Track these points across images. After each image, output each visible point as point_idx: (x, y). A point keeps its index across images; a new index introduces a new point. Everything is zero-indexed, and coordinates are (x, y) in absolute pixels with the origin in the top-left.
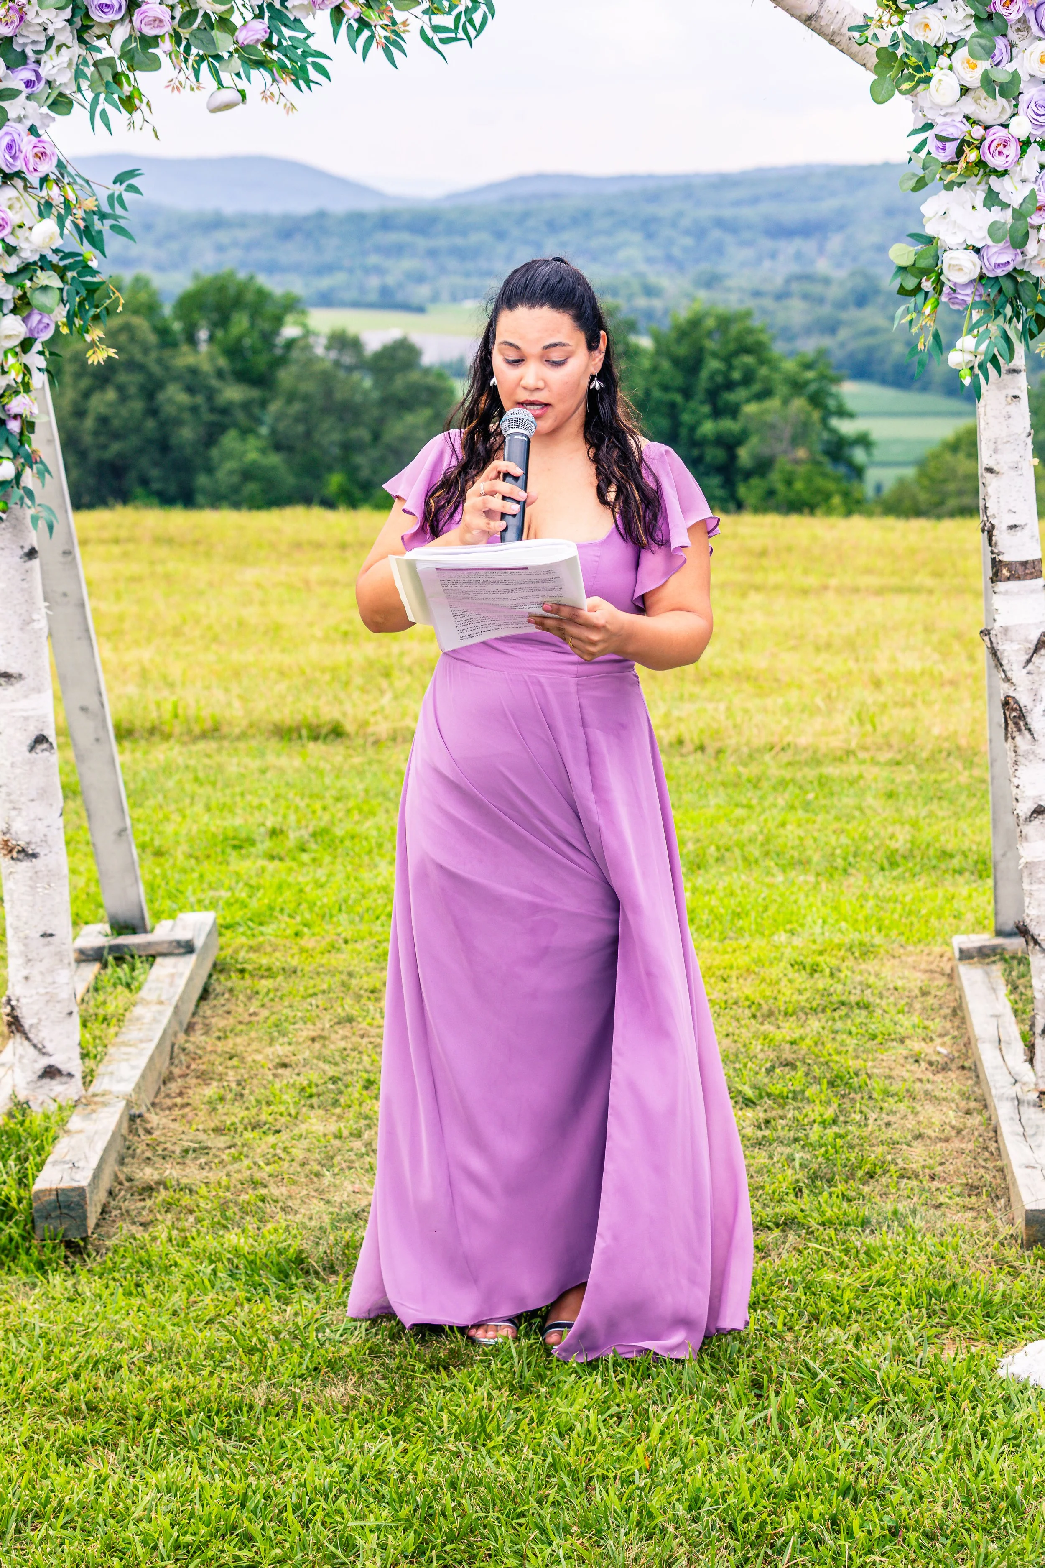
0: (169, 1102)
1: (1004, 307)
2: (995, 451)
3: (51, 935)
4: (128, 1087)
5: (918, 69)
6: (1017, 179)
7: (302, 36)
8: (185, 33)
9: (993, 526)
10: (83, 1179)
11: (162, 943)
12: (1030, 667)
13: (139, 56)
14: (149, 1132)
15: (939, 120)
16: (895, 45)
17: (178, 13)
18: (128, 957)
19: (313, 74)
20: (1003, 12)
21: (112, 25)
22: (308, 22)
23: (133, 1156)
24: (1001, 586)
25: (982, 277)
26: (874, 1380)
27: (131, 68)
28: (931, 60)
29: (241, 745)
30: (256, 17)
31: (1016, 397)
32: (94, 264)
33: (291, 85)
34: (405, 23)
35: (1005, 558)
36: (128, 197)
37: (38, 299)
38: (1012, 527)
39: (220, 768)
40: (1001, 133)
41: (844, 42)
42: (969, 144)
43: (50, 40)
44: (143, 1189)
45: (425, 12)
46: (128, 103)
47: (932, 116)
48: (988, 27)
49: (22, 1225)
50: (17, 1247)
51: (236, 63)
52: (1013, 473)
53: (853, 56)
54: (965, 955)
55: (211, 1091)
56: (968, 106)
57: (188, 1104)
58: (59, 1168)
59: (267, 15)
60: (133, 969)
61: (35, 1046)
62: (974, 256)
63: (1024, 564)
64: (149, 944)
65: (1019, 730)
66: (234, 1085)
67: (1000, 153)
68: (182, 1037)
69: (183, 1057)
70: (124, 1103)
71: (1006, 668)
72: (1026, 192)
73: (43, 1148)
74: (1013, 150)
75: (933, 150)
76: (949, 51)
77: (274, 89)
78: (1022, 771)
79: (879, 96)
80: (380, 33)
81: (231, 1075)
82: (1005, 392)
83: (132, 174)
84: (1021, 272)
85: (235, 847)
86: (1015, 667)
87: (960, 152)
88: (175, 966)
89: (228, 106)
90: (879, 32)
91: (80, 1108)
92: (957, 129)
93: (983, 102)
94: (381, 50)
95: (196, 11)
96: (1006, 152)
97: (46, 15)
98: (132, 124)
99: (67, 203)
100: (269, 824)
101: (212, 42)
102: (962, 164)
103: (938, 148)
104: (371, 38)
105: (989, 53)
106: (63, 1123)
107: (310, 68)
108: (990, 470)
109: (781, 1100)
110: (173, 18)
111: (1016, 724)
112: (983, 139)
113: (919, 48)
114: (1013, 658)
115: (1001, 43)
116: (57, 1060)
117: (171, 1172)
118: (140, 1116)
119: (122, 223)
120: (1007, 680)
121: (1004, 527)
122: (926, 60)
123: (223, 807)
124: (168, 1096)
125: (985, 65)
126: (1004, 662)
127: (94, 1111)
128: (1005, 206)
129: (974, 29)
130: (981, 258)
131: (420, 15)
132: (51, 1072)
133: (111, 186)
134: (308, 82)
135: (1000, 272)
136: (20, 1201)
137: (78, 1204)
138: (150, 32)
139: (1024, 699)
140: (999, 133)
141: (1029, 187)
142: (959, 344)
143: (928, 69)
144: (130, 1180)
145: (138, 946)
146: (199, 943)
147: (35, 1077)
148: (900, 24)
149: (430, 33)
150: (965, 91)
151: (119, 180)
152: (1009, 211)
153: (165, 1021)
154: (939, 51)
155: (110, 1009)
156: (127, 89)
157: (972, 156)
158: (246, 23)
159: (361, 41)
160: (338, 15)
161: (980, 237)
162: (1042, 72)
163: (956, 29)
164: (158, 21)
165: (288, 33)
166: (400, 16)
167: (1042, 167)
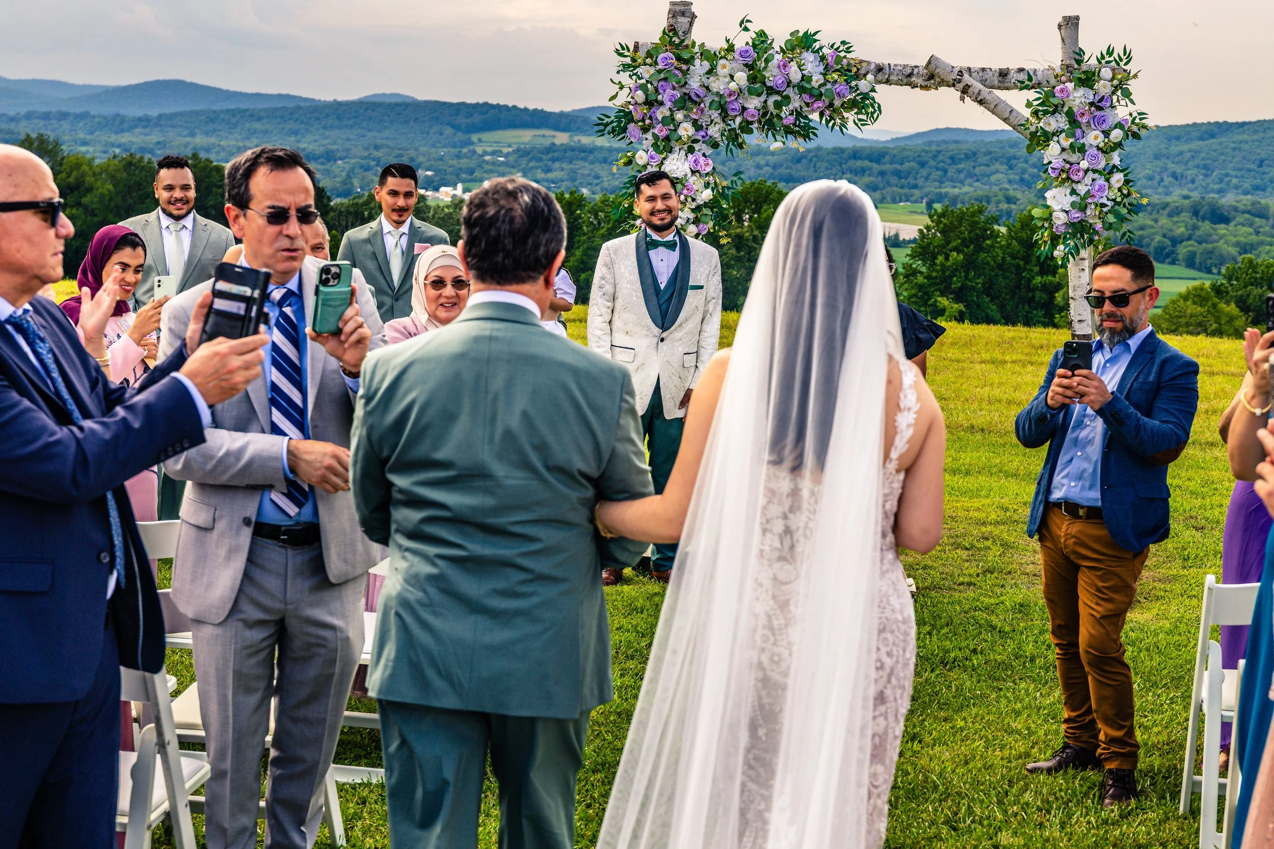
1: (1076, 234)
2: (1074, 290)
6: (1083, 184)
7: (808, 122)
8: (763, 120)
9: (1072, 320)
13: (745, 128)
15: (1053, 161)
16: (1037, 132)
17: (761, 113)
20: (1080, 119)
21: (736, 116)
22: (810, 117)
25: (1068, 222)
27: (742, 132)
28: (1050, 138)
30: (790, 114)
31: (1083, 269)
32: (725, 206)
33: (803, 140)
34: (848, 117)
35: (1077, 333)
36: (739, 182)
37: (703, 218)
38: (1080, 321)
40: (1077, 167)
41: (1019, 128)
42: (1064, 171)
43: (712, 121)
45: (856, 113)
46: (740, 146)
47: (1051, 159)
48: (1074, 125)
51: (782, 132)
53: (1022, 134)
56: (1065, 156)
59: (794, 114)
62: (1065, 214)
63: (1084, 335)
67: (1076, 174)
74: (1081, 174)
76: (1057, 134)
77: (796, 141)
79: (1030, 150)
80: (838, 121)
82: (1078, 267)
83: (741, 172)
84: (1084, 221)
87: (1060, 174)
89: (778, 148)
90: (1032, 126)
92: (1060, 165)
93: (1070, 154)
94: (838, 127)
95: (768, 112)
96: (1079, 174)
97: (711, 112)
98: (741, 154)
99: (715, 183)
101: (774, 123)
102: (1061, 178)
103: (1052, 172)
104: (834, 124)
105: (1074, 135)
107: (810, 134)
108: (1072, 298)
109: (979, 549)
110: (759, 114)
112: (1070, 169)
113: (1045, 133)
115: (1078, 132)
121: (1076, 320)
122: (1048, 138)
125: (1071, 140)
128: (1078, 195)
129: (1068, 126)
130: (1068, 215)
131: (854, 114)
134: (810, 139)
135: (1075, 221)
138: (750, 119)
140: (1075, 167)
141: (1088, 187)
142: (1058, 248)
143: (1049, 141)
148: (1039, 123)
149: (857, 121)
150: (1063, 150)
151: (735, 175)
152: (1079, 197)
154: (1054, 134)
156: (740, 140)
157: (1064, 176)
158: (786, 117)
159: (830, 124)
160: (822, 114)
161: (1067, 207)
162: (1095, 143)
163: (1062, 125)
164: (753, 116)
165: (802, 120)
166: (846, 115)
167: (1093, 180)
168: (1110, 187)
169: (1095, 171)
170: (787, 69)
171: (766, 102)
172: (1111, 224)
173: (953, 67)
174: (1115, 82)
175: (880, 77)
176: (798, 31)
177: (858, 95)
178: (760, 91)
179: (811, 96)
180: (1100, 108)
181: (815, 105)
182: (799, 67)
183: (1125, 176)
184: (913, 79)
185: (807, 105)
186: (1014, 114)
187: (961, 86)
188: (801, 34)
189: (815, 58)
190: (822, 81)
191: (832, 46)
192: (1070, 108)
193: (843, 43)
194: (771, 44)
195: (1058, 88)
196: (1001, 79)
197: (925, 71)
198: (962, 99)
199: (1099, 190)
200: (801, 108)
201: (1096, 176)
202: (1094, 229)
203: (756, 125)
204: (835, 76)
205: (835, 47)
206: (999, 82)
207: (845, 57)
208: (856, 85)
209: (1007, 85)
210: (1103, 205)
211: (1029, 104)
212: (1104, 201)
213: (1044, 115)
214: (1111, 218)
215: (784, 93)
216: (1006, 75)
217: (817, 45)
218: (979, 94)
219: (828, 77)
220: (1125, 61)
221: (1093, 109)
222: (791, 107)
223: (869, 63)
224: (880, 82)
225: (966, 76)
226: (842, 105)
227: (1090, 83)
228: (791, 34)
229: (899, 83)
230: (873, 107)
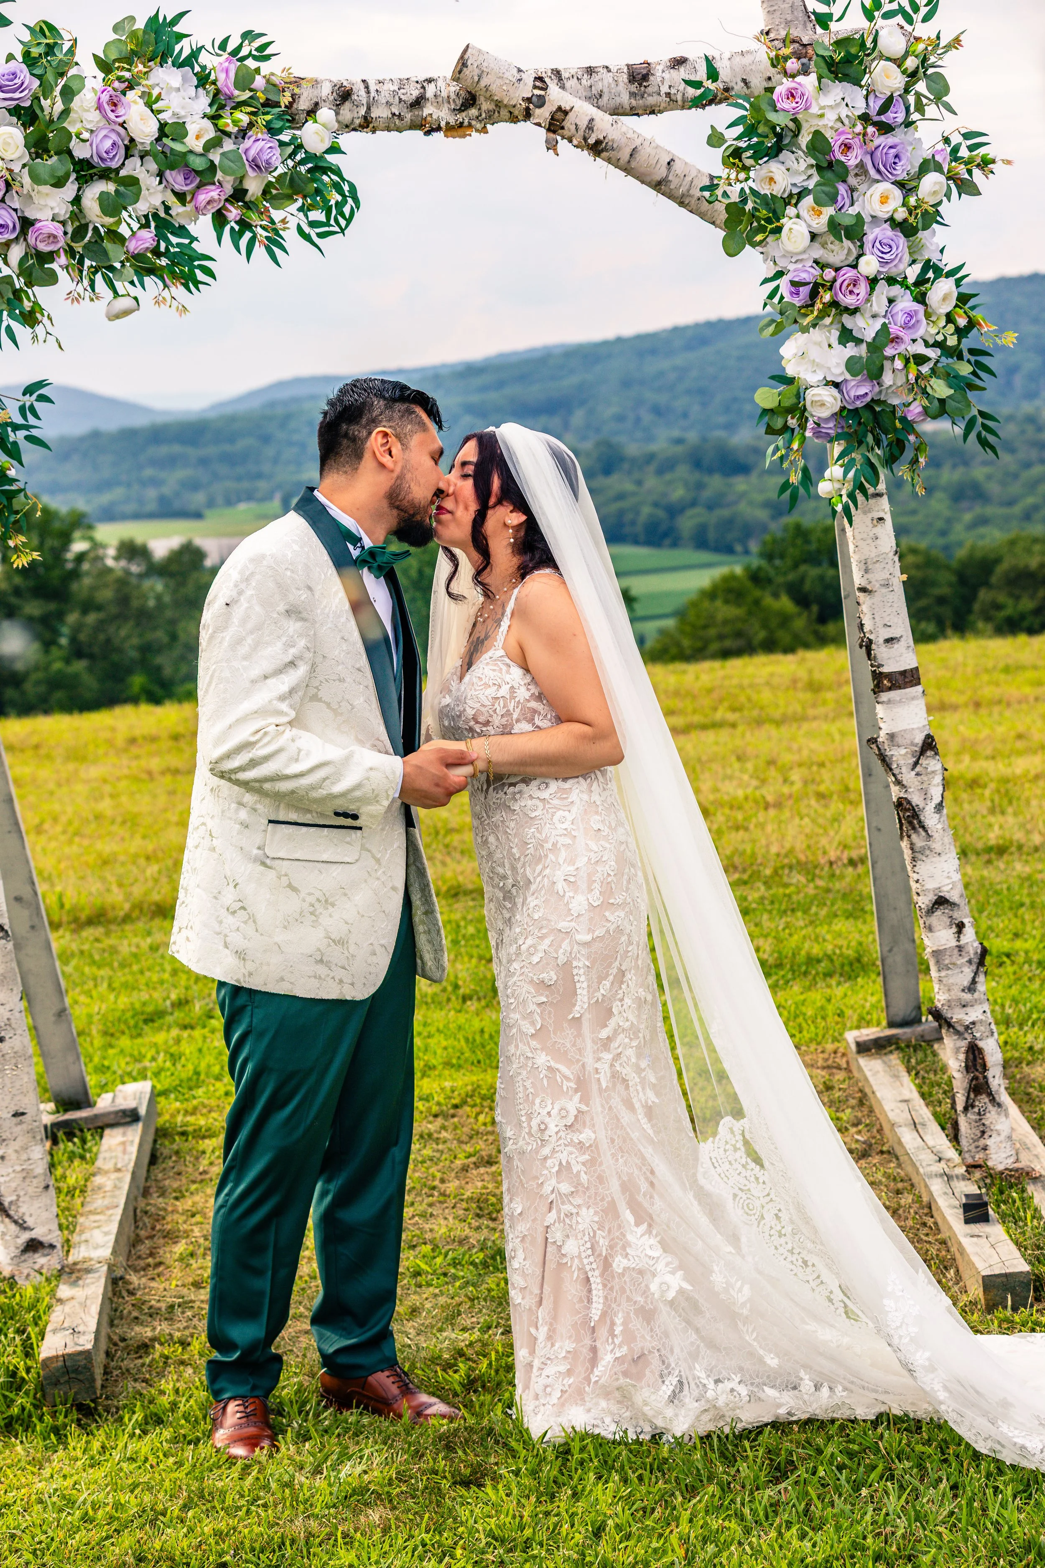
0: (142, 1263)
1: (865, 436)
2: (867, 571)
3: (23, 1114)
4: (106, 1252)
5: (769, 221)
6: (868, 315)
7: (186, 241)
8: (78, 247)
9: (870, 641)
10: (86, 1342)
11: (109, 1114)
12: (918, 769)
13: (37, 272)
14: (131, 1293)
15: (791, 267)
16: (744, 201)
17: (70, 230)
18: (78, 1133)
19: (200, 276)
20: (843, 159)
21: (8, 244)
22: (192, 228)
23: (121, 1318)
24: (884, 696)
25: (843, 408)
26: (878, 1450)
27: (29, 284)
28: (779, 211)
29: (127, 927)
30: (142, 227)
31: (881, 519)
32: (12, 473)
33: (182, 288)
34: (284, 221)
35: (885, 670)
36: (39, 406)
38: (889, 641)
39: (114, 950)
40: (851, 273)
41: (693, 201)
42: (823, 286)
44: (139, 1347)
45: (300, 209)
46: (30, 318)
47: (782, 264)
48: (829, 175)
49: (32, 1393)
50: (30, 1416)
51: (129, 271)
52: (884, 590)
53: (702, 216)
54: (863, 1048)
55: (180, 1248)
56: (818, 253)
57: (160, 1263)
58: (59, 1335)
59: (153, 224)
60: (84, 1141)
61: (16, 1222)
62: (834, 391)
63: (903, 673)
64: (96, 1117)
65: (914, 828)
66: (201, 1241)
67: (851, 292)
68: (142, 1204)
69: (146, 1220)
70: (105, 1268)
71: (896, 771)
72: (878, 326)
73: (40, 1317)
74: (862, 288)
75: (786, 295)
76: (794, 201)
77: (166, 293)
78: (921, 867)
79: (732, 249)
80: (262, 232)
81: (197, 1232)
82: (870, 516)
83: (41, 384)
84: (878, 402)
85: (146, 1021)
86: (904, 770)
87: (814, 294)
88: (124, 1134)
89: (126, 313)
90: (728, 189)
91: (65, 1277)
92: (810, 274)
93: (830, 246)
94: (263, 248)
95: (86, 226)
96: (856, 291)
98: (35, 338)
100: (174, 996)
101: (105, 253)
102: (819, 305)
103: (792, 293)
104: (253, 238)
105: (833, 199)
106: (52, 1293)
107: (197, 271)
108: (863, 590)
110: (65, 233)
111: (910, 823)
112: (834, 280)
113: (767, 201)
114: (901, 762)
116: (39, 1233)
117: (162, 1328)
118: (122, 1278)
119: (34, 432)
120: (898, 782)
121: (881, 640)
122: (774, 212)
123: (125, 985)
124: (139, 1257)
125: (829, 211)
126: (894, 766)
127: (79, 1278)
128: (858, 341)
129: (816, 178)
130: (841, 392)
131: (295, 212)
132: (33, 1246)
133: (21, 397)
134: (197, 284)
135: (859, 404)
136: (28, 1370)
137: (85, 1367)
138: (44, 247)
139: (916, 799)
140: (849, 274)
141: (881, 321)
142: (827, 474)
143: (778, 220)
144: (123, 1340)
145: (86, 1119)
146: (142, 1111)
147: (18, 1252)
148: (747, 179)
149: (307, 229)
150: (813, 236)
151: (29, 390)
152: (864, 346)
153: (126, 1187)
154: (786, 202)
155: (71, 1181)
156: (27, 305)
157: (827, 297)
158: (134, 234)
159: (243, 242)
160: (220, 219)
161: (839, 372)
162: (884, 212)
163: (799, 180)
164: (52, 237)
165: (174, 240)
166: (277, 215)
167: (891, 301)
168: (928, 315)
169: (891, 281)
170: (121, 111)
171: (77, 201)
172: (942, 401)
173: (520, 70)
174: (911, 63)
175: (347, 112)
176: (132, 19)
177: (302, 162)
178: (60, 173)
179: (190, 173)
180: (885, 129)
181: (203, 198)
182: (149, 105)
183: (958, 283)
184: (428, 110)
185: (181, 197)
186: (677, 167)
187: (543, 114)
188: (140, 24)
189: (185, 79)
190: (211, 133)
191: (223, 46)
192: (817, 134)
193: (248, 35)
194: (71, 51)
195: (780, 90)
196: (633, 88)
197: (454, 88)
198: (552, 146)
199: (906, 326)
200: (167, 209)
201: (896, 290)
202: (903, 419)
203: (63, 260)
204: (243, 118)
205: (231, 47)
206: (632, 95)
207: (258, 71)
208: (294, 138)
209: (651, 100)
210: (920, 360)
211: (715, 139)
212: (920, 349)
213: (756, 157)
214: (941, 389)
215: (123, 173)
216: (645, 77)
217: (184, 48)
218: (590, 128)
219: (226, 122)
220: (924, 11)
221: (871, 129)
222: (142, 208)
223: (316, 83)
224: (348, 127)
225: (553, 88)
226: (265, 192)
227: (852, 70)
228: (116, 28)
229: (395, 124)
230: (340, 191)
